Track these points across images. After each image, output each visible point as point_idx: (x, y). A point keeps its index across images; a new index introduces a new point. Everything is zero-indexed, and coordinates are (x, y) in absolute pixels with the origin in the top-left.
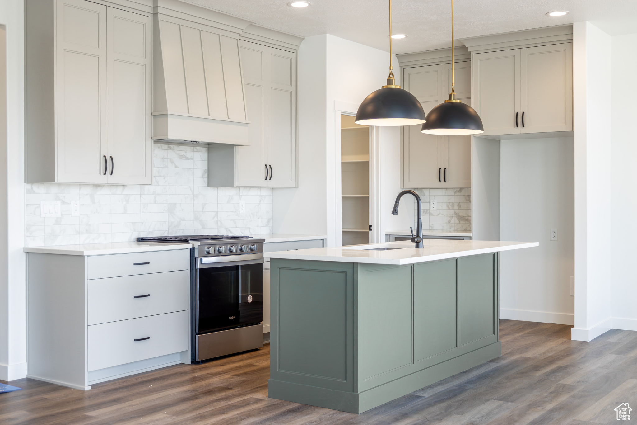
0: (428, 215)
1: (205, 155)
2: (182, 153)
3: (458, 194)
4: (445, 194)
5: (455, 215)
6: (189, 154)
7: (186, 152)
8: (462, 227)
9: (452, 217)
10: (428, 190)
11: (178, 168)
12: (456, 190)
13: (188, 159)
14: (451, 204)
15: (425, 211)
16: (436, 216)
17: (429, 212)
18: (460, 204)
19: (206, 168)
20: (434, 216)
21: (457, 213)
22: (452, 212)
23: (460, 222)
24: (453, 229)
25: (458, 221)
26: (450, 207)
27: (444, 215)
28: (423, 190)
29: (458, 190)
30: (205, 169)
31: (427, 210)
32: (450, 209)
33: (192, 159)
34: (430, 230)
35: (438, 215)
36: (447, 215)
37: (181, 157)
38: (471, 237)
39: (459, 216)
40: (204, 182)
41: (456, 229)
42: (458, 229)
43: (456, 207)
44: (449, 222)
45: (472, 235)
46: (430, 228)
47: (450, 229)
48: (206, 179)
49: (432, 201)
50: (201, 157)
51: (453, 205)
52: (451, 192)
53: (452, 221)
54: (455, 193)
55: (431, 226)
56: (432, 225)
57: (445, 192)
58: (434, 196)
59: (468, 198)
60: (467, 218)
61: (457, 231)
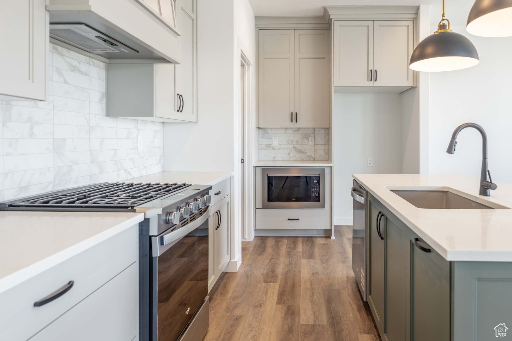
0: (271, 149)
1: (103, 73)
2: (75, 63)
3: (296, 132)
4: (286, 132)
5: (294, 149)
6: (84, 67)
7: (79, 63)
8: (300, 158)
9: (292, 150)
10: (271, 129)
11: (69, 84)
12: (294, 129)
13: (82, 73)
14: (290, 140)
15: (268, 146)
16: (278, 150)
17: (271, 146)
18: (298, 140)
19: (104, 91)
20: (276, 149)
21: (295, 148)
22: (291, 146)
23: (298, 154)
24: (292, 159)
25: (296, 154)
26: (289, 142)
27: (284, 149)
28: (266, 129)
29: (296, 129)
30: (103, 93)
31: (270, 145)
32: (289, 144)
33: (88, 75)
34: (272, 160)
35: (279, 149)
36: (287, 149)
37: (74, 69)
38: (332, 167)
39: (298, 149)
40: (103, 109)
41: (294, 159)
42: (296, 159)
43: (295, 143)
44: (289, 154)
45: (333, 165)
46: (273, 159)
47: (290, 159)
48: (104, 106)
49: (274, 138)
50: (98, 74)
51: (292, 141)
52: (291, 131)
53: (292, 153)
54: (294, 132)
55: (273, 158)
56: (275, 156)
57: (286, 131)
58: (276, 134)
59: (305, 136)
60: (304, 151)
61: (295, 161)
